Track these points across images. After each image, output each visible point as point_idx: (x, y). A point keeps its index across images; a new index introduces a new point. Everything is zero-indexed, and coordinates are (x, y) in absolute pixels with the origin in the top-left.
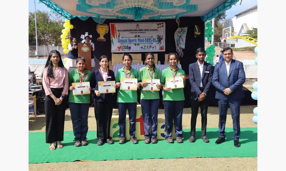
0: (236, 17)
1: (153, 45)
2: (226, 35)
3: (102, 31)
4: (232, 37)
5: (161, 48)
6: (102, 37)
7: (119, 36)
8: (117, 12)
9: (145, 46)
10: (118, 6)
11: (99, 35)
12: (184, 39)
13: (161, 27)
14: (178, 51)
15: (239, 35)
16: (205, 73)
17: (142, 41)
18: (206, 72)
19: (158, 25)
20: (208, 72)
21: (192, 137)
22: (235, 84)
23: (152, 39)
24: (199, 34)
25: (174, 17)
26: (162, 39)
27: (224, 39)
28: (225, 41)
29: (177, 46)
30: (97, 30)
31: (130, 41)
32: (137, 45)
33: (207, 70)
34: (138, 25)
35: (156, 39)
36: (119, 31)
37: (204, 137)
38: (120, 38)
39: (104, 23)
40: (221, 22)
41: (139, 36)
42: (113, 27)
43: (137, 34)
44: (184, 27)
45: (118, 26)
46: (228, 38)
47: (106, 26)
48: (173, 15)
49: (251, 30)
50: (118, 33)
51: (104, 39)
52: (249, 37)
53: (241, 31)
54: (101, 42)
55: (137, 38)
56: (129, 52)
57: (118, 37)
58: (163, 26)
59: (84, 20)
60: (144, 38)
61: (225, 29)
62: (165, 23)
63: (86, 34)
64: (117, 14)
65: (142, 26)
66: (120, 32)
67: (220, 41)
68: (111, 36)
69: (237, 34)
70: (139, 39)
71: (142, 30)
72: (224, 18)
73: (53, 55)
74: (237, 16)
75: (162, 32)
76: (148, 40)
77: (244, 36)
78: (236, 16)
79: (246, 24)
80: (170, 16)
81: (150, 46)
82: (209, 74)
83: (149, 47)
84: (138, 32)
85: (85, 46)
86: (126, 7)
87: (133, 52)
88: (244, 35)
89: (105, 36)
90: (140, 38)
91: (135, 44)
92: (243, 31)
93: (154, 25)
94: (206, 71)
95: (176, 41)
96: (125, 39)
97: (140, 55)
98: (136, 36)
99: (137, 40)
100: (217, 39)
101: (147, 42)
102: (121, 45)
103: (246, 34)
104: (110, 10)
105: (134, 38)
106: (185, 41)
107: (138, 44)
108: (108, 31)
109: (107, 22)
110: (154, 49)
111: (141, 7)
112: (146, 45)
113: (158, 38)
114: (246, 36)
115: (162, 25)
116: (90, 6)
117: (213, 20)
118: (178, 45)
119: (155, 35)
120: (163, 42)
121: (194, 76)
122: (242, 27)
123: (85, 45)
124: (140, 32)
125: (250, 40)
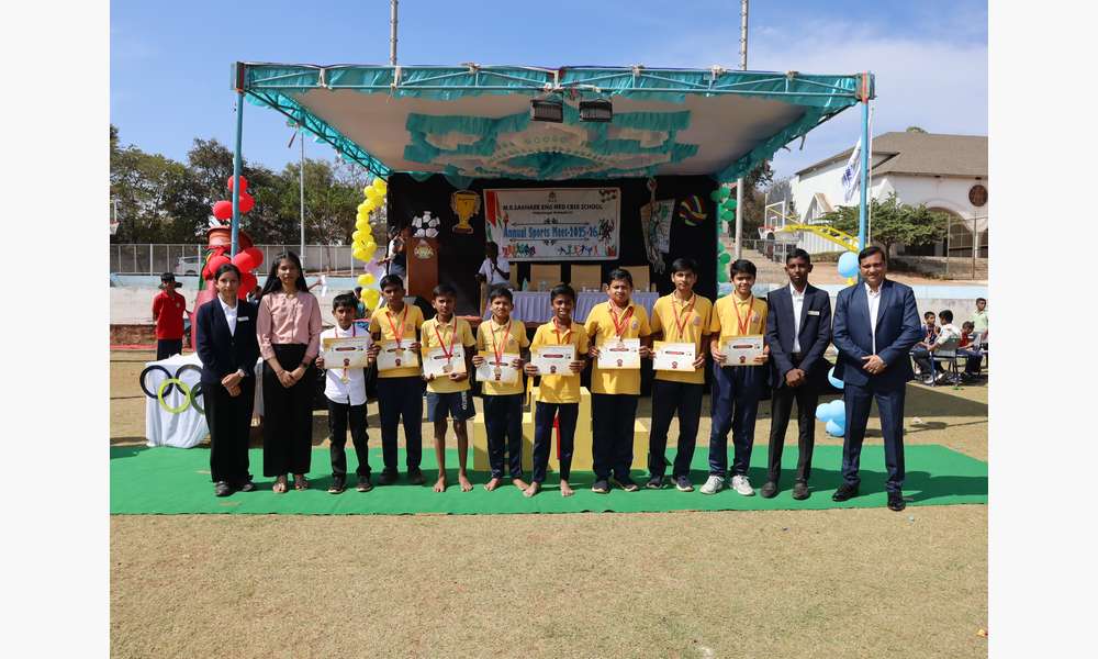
0: (798, 177)
1: (589, 245)
2: (774, 221)
3: (464, 207)
4: (788, 226)
5: (610, 252)
6: (463, 224)
7: (506, 221)
8: (503, 163)
9: (570, 247)
10: (505, 151)
11: (456, 219)
12: (667, 229)
13: (609, 199)
14: (652, 258)
15: (806, 222)
16: (809, 316)
17: (562, 233)
18: (812, 313)
19: (603, 194)
20: (818, 313)
21: (770, 484)
22: (896, 345)
23: (587, 229)
24: (704, 216)
25: (642, 173)
26: (611, 229)
27: (767, 232)
28: (771, 236)
29: (648, 250)
30: (453, 206)
31: (534, 233)
32: (550, 244)
33: (815, 306)
34: (552, 195)
35: (598, 230)
36: (505, 208)
37: (800, 485)
38: (510, 227)
39: (470, 188)
40: (762, 188)
41: (554, 222)
42: (492, 198)
43: (551, 217)
44: (667, 198)
45: (504, 197)
46: (777, 229)
47: (474, 197)
48: (638, 169)
49: (836, 210)
50: (503, 215)
51: (469, 227)
52: (830, 229)
53: (810, 214)
54: (462, 234)
55: (550, 227)
56: (530, 259)
57: (503, 224)
58: (614, 197)
59: (420, 180)
60: (568, 227)
61: (773, 208)
62: (621, 190)
63: (426, 218)
64: (501, 168)
65: (566, 196)
66: (509, 212)
67: (758, 237)
68: (488, 220)
69: (802, 220)
70: (555, 229)
71: (564, 207)
72: (769, 178)
73: (282, 265)
74: (802, 174)
75: (612, 211)
76: (577, 231)
77: (817, 225)
78: (797, 174)
79: (822, 196)
80: (632, 170)
81: (583, 247)
82: (820, 316)
83: (579, 249)
84: (553, 210)
85: (423, 246)
86: (524, 151)
87: (539, 259)
88: (818, 222)
89: (471, 221)
90: (559, 227)
91: (546, 242)
92: (816, 214)
93: (593, 195)
94: (811, 309)
95: (645, 235)
96: (521, 228)
97: (558, 267)
98: (548, 222)
99: (551, 232)
100: (751, 230)
101: (576, 234)
102: (512, 244)
103: (822, 222)
104: (484, 159)
105: (543, 227)
106: (668, 233)
107: (553, 242)
108: (479, 207)
109: (478, 185)
110: (592, 253)
111: (563, 152)
112: (573, 243)
113: (602, 227)
114: (824, 225)
115: (612, 194)
116: (438, 151)
117: (739, 183)
118: (651, 244)
119: (594, 219)
120: (615, 236)
121: (776, 324)
122: (814, 203)
123: (423, 242)
124: (557, 210)
125: (833, 234)
